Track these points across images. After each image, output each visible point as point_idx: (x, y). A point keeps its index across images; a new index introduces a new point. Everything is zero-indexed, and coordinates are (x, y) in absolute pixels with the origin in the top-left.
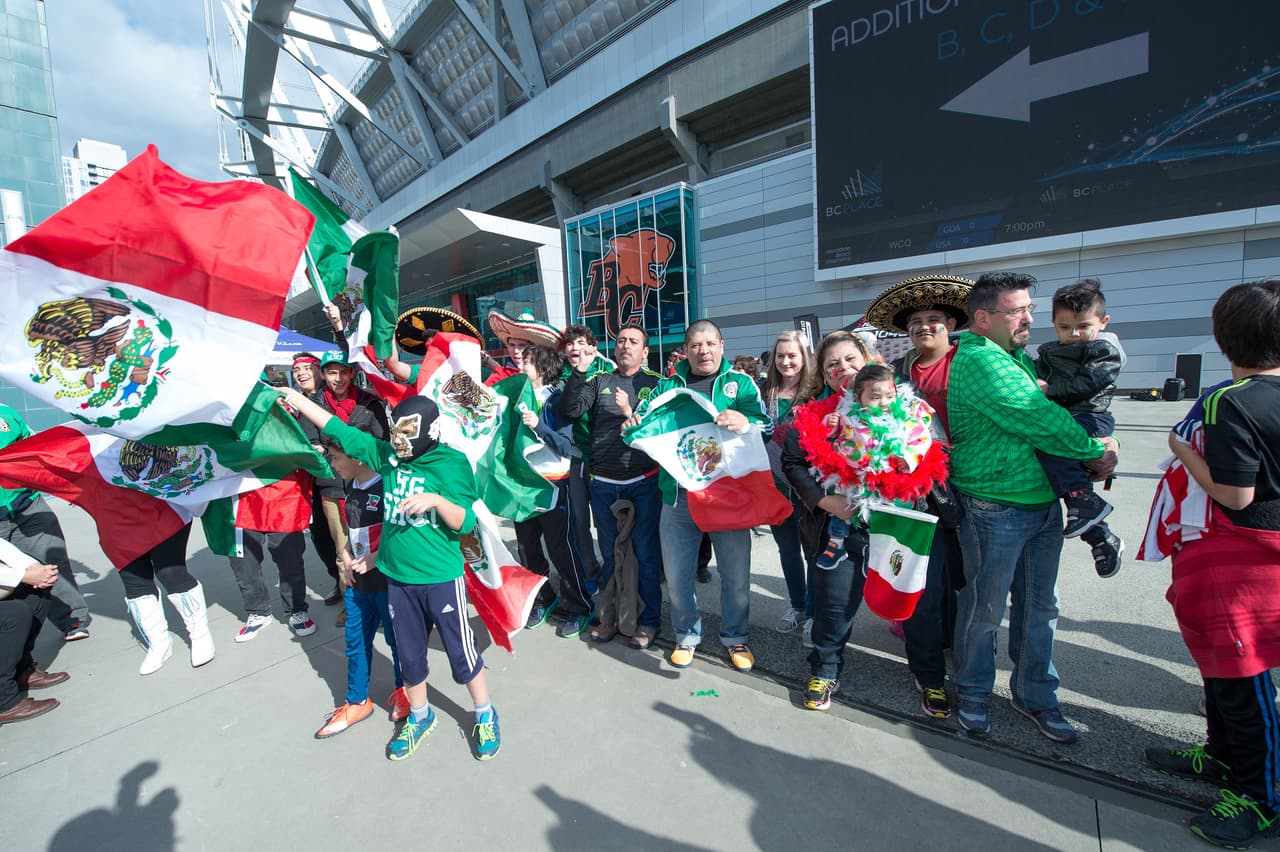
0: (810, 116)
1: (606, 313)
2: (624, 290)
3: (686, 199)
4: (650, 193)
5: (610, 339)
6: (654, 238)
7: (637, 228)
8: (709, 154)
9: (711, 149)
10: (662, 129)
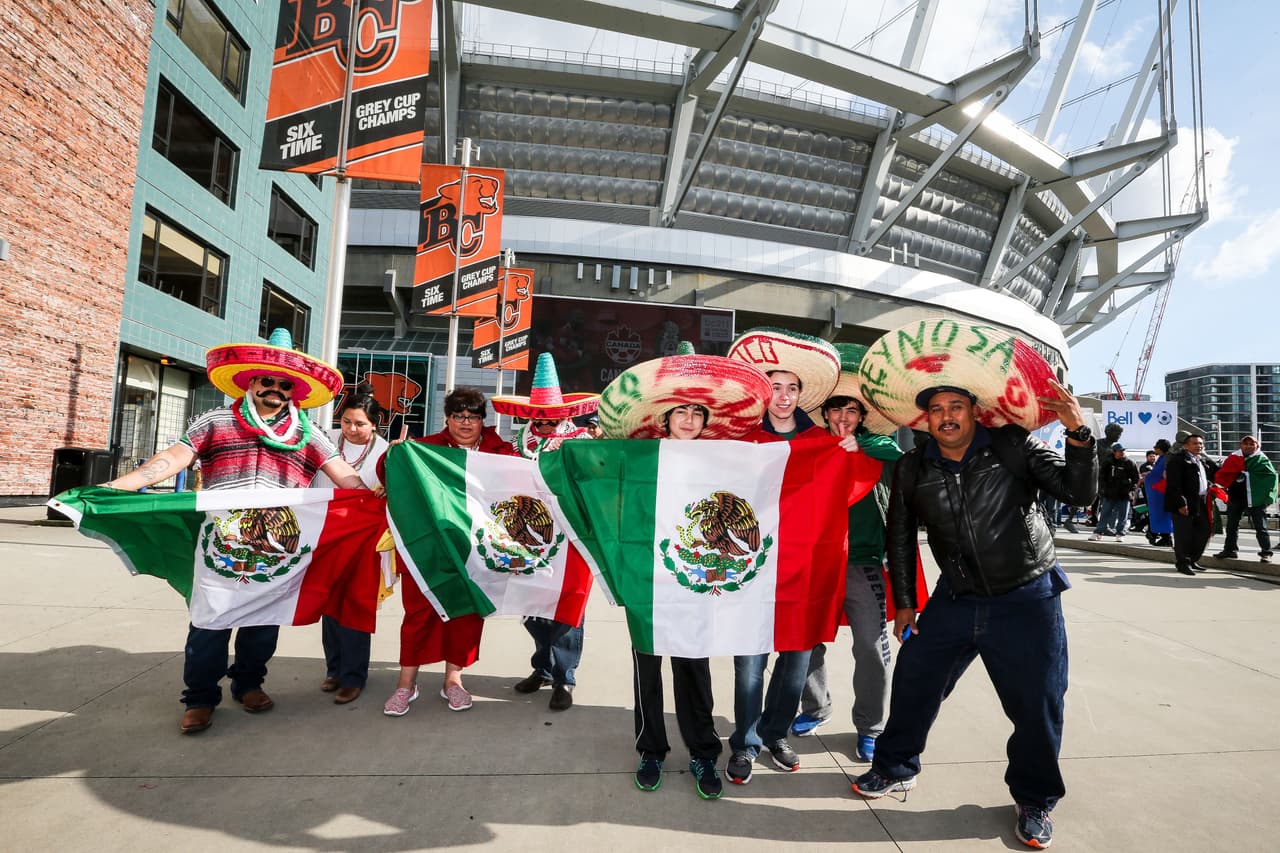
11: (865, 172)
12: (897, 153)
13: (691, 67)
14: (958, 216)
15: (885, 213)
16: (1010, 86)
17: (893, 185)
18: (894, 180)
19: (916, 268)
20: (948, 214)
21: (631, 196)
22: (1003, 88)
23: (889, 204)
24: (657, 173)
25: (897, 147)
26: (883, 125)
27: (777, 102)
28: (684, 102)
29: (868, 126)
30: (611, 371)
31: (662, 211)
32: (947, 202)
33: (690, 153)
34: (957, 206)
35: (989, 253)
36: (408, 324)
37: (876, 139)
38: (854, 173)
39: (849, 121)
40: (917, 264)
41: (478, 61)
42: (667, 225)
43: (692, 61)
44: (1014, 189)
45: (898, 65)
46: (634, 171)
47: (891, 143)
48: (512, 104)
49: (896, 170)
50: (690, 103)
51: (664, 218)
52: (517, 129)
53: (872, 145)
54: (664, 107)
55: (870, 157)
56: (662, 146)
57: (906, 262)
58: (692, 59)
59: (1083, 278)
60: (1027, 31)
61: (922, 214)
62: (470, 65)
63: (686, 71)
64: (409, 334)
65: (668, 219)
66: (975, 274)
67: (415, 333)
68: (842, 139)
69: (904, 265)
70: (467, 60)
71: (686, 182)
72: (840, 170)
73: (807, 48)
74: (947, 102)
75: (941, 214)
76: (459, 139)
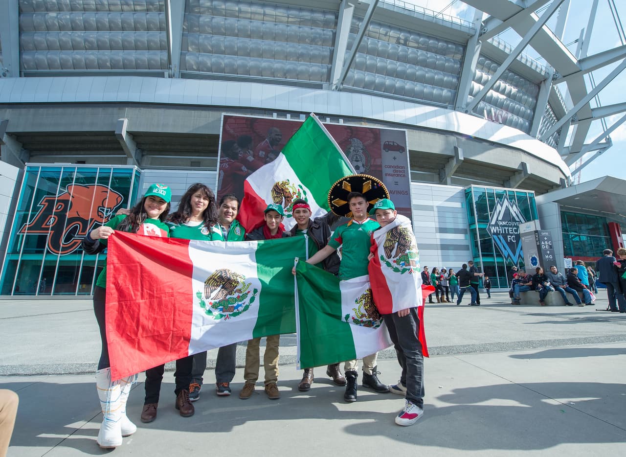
0: (217, 156)
1: (49, 234)
2: (71, 220)
3: (136, 175)
4: (110, 165)
5: (48, 252)
6: (107, 192)
7: (72, 183)
8: (143, 156)
9: (144, 154)
10: (116, 133)
14: (515, 98)
15: (474, 92)
17: (479, 74)
18: (479, 71)
19: (500, 123)
20: (509, 95)
21: (310, 76)
23: (477, 87)
24: (328, 60)
26: (472, 32)
27: (406, 13)
28: (345, 9)
29: (463, 32)
32: (508, 88)
33: (349, 47)
34: (514, 90)
35: (532, 122)
37: (468, 41)
38: (455, 66)
39: (451, 28)
40: (501, 121)
42: (337, 89)
44: (543, 83)
46: (312, 58)
47: (477, 44)
48: (223, 12)
49: (481, 65)
50: (349, 9)
51: (335, 85)
54: (331, 17)
56: (330, 42)
57: (494, 119)
61: (495, 94)
65: (337, 86)
69: (494, 121)
71: (347, 66)
72: (446, 64)
75: (506, 95)
76: (184, 33)
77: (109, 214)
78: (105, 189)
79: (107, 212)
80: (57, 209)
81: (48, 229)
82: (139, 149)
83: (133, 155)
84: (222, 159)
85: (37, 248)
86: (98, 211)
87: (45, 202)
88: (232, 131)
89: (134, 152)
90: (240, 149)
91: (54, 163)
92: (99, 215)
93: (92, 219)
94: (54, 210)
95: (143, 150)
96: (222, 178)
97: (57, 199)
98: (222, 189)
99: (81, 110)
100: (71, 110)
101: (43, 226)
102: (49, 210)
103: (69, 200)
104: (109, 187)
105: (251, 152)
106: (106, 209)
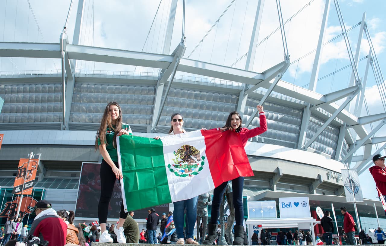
3: (44, 192)
11: (237, 107)
12: (248, 98)
13: (161, 74)
14: (281, 120)
16: (282, 74)
17: (249, 110)
18: (249, 108)
19: (263, 143)
20: (276, 119)
21: (139, 121)
22: (280, 74)
24: (149, 111)
25: (248, 96)
26: (241, 89)
28: (158, 86)
30: (118, 193)
31: (151, 126)
32: (275, 115)
34: (280, 116)
35: (299, 134)
36: (45, 176)
37: (239, 93)
38: (232, 107)
40: (263, 141)
41: (81, 76)
42: (153, 131)
43: (161, 72)
44: (305, 108)
45: (244, 70)
46: (140, 111)
47: (245, 95)
48: (93, 90)
49: (249, 104)
50: (161, 86)
51: (152, 129)
52: (94, 98)
53: (239, 96)
54: (153, 88)
55: (238, 100)
56: (151, 102)
57: (257, 141)
58: (161, 71)
59: (357, 140)
60: (285, 54)
62: (78, 77)
63: (159, 75)
64: (45, 179)
65: (153, 129)
66: (294, 144)
67: (47, 179)
68: (225, 95)
69: (257, 142)
70: (77, 76)
71: (159, 114)
72: (225, 106)
73: (200, 66)
74: (261, 80)
75: (274, 120)
76: (73, 103)
77: (32, 209)
78: (31, 199)
79: (31, 208)
80: (12, 207)
81: (8, 216)
82: (45, 168)
83: (42, 172)
84: (81, 184)
85: (2, 224)
86: (28, 208)
87: (7, 204)
88: (86, 171)
89: (43, 169)
90: (89, 179)
91: (11, 186)
92: (28, 210)
93: (25, 212)
94: (10, 208)
95: (47, 168)
96: (80, 193)
97: (12, 202)
98: (79, 198)
99: (19, 149)
100: (14, 149)
101: (6, 215)
102: (8, 207)
103: (16, 203)
104: (33, 197)
105: (94, 180)
106: (31, 207)
